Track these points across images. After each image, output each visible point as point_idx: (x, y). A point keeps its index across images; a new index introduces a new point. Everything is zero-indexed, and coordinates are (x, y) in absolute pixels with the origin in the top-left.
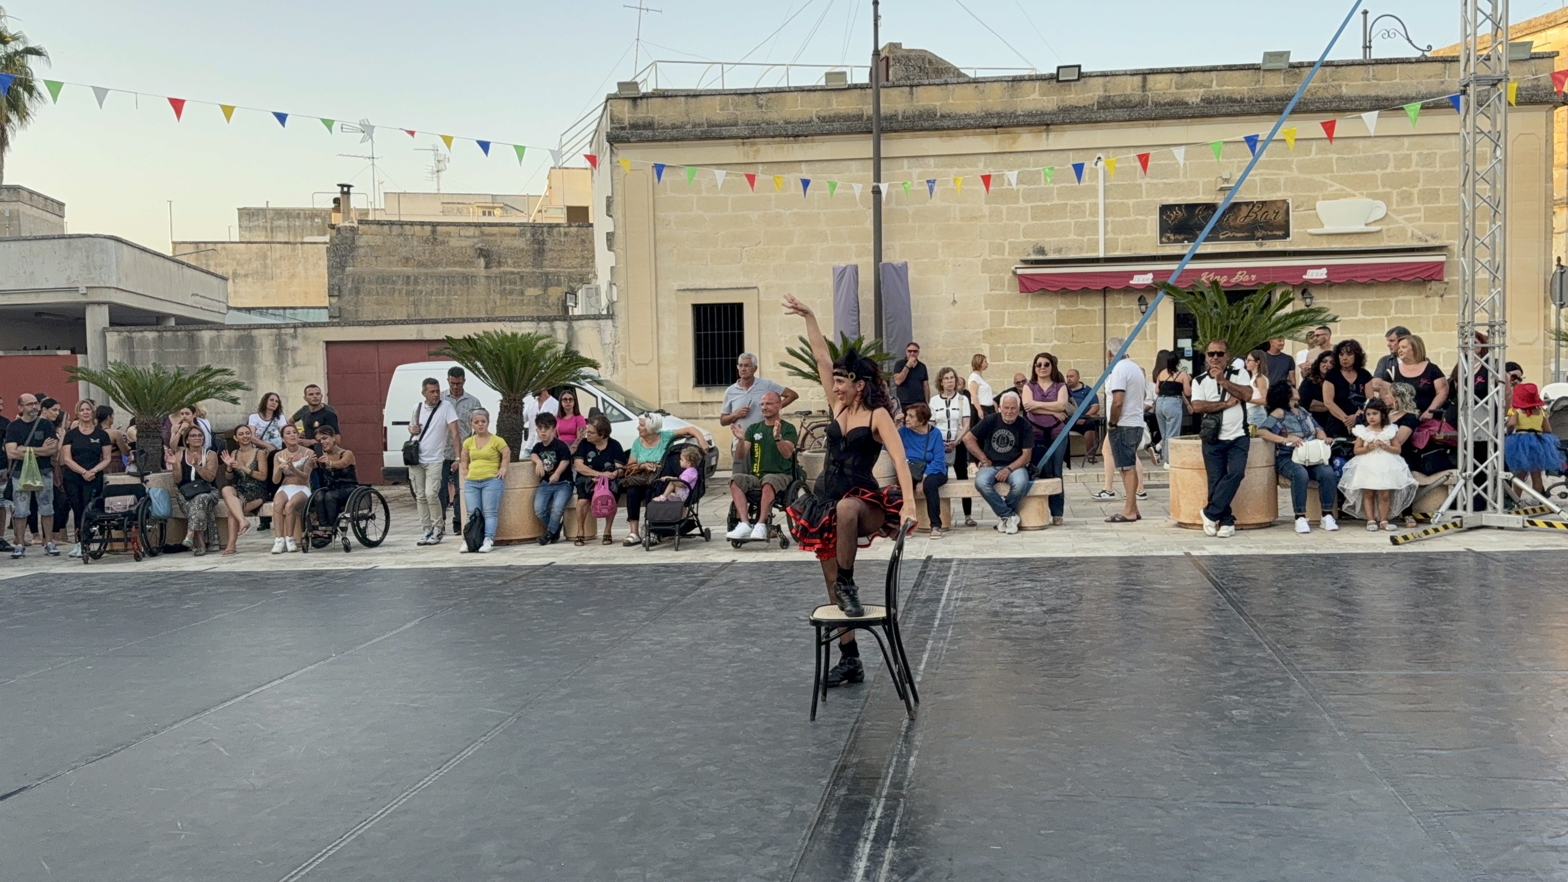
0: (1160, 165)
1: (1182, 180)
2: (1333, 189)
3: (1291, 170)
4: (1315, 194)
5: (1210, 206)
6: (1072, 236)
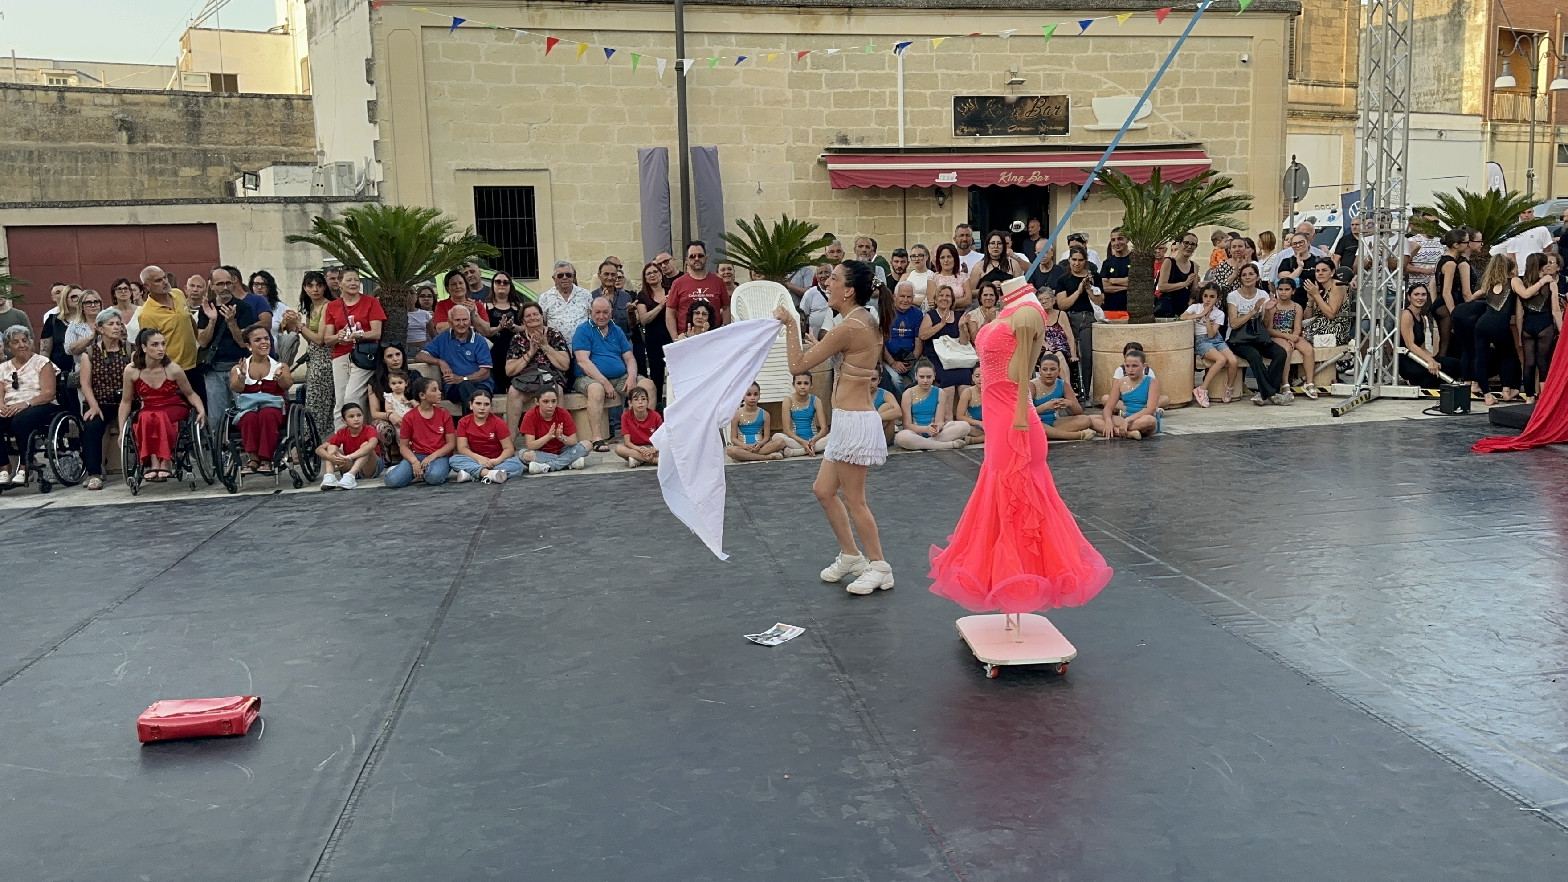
0: (954, 56)
1: (974, 72)
2: (1107, 86)
3: (1071, 66)
4: (1091, 91)
5: (1000, 100)
6: (873, 126)
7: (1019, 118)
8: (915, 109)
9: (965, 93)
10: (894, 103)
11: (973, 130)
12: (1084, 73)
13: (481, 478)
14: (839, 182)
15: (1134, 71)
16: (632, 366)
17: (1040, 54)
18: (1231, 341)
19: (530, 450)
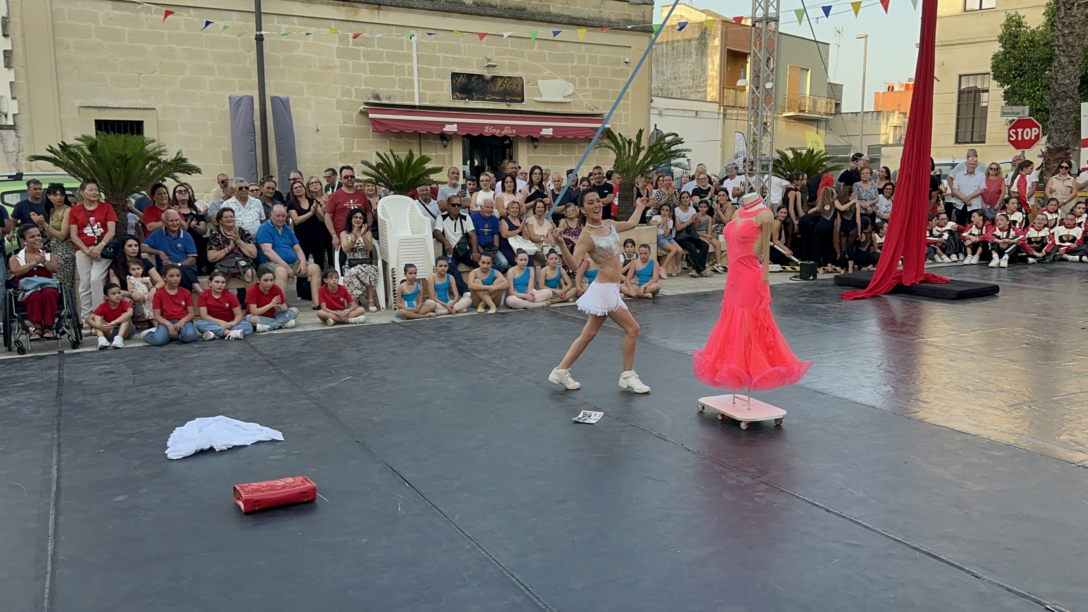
0: (450, 44)
1: (464, 57)
2: (546, 73)
3: (524, 57)
4: (537, 75)
5: (480, 77)
6: (397, 89)
7: (493, 90)
8: (425, 79)
9: (458, 71)
10: (411, 73)
11: (464, 96)
12: (533, 63)
13: (225, 336)
14: (378, 127)
15: (562, 64)
16: (301, 255)
17: (505, 48)
18: (677, 239)
19: (254, 315)
